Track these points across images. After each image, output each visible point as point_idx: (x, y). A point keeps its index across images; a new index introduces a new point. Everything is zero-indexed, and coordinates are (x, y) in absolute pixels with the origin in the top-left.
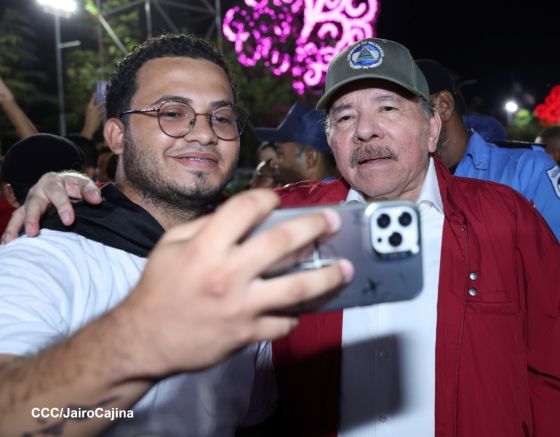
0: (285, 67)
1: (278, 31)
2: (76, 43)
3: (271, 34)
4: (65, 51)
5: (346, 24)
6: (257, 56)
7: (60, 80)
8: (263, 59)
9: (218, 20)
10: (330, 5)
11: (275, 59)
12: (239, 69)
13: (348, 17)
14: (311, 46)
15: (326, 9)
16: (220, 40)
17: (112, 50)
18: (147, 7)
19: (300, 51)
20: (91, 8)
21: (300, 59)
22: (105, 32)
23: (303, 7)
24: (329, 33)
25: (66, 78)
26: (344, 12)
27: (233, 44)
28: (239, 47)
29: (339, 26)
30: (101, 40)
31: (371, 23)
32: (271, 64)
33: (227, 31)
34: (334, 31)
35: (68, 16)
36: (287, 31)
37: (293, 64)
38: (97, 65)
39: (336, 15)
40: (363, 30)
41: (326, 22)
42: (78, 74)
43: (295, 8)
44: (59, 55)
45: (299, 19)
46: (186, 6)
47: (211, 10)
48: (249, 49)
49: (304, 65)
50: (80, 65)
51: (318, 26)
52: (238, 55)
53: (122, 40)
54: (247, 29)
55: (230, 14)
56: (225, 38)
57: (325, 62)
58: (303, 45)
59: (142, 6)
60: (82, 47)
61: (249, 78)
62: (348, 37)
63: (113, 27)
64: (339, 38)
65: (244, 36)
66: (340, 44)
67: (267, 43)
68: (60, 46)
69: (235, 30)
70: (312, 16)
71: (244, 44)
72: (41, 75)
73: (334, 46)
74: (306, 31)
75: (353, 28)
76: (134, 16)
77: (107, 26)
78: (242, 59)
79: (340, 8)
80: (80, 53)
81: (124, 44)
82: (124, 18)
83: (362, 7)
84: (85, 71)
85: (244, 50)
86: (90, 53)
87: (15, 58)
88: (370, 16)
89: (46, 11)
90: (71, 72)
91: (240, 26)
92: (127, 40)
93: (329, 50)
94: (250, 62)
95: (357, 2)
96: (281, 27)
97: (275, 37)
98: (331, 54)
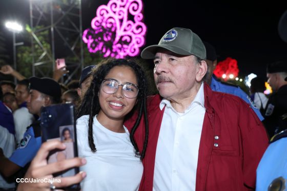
0: (108, 53)
1: (105, 39)
2: (22, 43)
3: (102, 40)
4: (17, 47)
5: (134, 36)
6: (96, 49)
7: (15, 59)
8: (99, 51)
9: (81, 35)
10: (127, 29)
11: (104, 50)
12: (89, 54)
13: (134, 33)
14: (119, 45)
15: (125, 30)
16: (82, 43)
17: (37, 46)
18: (52, 29)
19: (114, 47)
20: (28, 29)
21: (114, 51)
22: (34, 39)
23: (116, 29)
24: (126, 40)
25: (17, 58)
26: (133, 32)
27: (87, 44)
28: (89, 45)
29: (130, 37)
30: (33, 42)
31: (144, 36)
32: (103, 53)
33: (85, 39)
34: (128, 39)
35: (18, 33)
36: (109, 38)
37: (112, 52)
38: (30, 52)
39: (129, 33)
40: (140, 39)
41: (125, 35)
42: (22, 56)
43: (113, 30)
44: (14, 48)
45: (114, 34)
46: (67, 29)
47: (78, 31)
48: (94, 45)
49: (116, 53)
50: (23, 52)
51: (122, 37)
52: (88, 49)
53: (41, 42)
54: (93, 38)
55: (86, 32)
56: (83, 41)
57: (125, 52)
58: (116, 44)
59: (50, 29)
60: (25, 45)
61: (93, 59)
62: (134, 41)
63: (38, 37)
64: (130, 42)
65: (91, 41)
66: (131, 44)
67: (101, 44)
68: (15, 44)
69: (87, 38)
70: (120, 33)
71: (92, 44)
72: (7, 56)
73: (128, 45)
74: (117, 39)
75: (136, 38)
76: (46, 32)
77: (35, 36)
78: (91, 50)
79: (131, 30)
80: (23, 48)
81: (42, 44)
82: (42, 33)
83: (140, 30)
84: (25, 55)
85: (91, 46)
86: (27, 48)
88: (143, 33)
89: (10, 30)
90: (19, 55)
91: (90, 37)
92: (44, 42)
94: (94, 52)
95: (138, 27)
96: (107, 37)
97: (104, 41)
98: (127, 49)
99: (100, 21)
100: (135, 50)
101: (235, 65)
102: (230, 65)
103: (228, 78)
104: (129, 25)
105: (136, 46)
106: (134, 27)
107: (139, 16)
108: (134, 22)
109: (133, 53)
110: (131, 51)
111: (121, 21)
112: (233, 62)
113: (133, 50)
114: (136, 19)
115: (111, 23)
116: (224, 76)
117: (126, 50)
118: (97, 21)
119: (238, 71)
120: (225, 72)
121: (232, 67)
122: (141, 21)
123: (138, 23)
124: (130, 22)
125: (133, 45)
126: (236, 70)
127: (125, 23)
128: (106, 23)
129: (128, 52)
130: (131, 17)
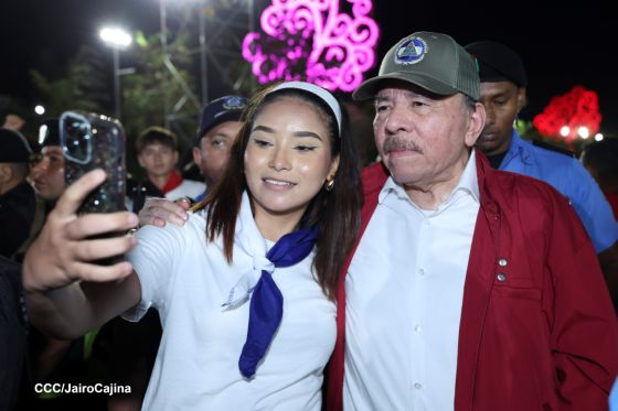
2: (130, 71)
3: (284, 58)
4: (122, 77)
5: (351, 48)
6: (272, 76)
7: (118, 100)
10: (338, 31)
13: (353, 42)
14: (320, 67)
15: (333, 35)
19: (310, 72)
20: (141, 41)
23: (313, 32)
24: (335, 57)
25: (123, 99)
26: (349, 38)
27: (251, 64)
28: (256, 67)
29: (344, 50)
30: (148, 66)
31: (373, 48)
33: (247, 53)
34: (339, 53)
35: (124, 49)
36: (299, 54)
39: (341, 40)
40: (365, 54)
41: (333, 46)
42: (132, 95)
43: (306, 34)
44: (117, 83)
45: (310, 43)
50: (132, 86)
51: (326, 50)
52: (258, 78)
54: (264, 52)
55: (249, 38)
57: (331, 81)
58: (311, 68)
60: (136, 73)
62: (352, 59)
64: (344, 60)
65: (261, 59)
66: (345, 66)
67: (282, 66)
68: (118, 72)
69: (254, 53)
70: (321, 41)
71: (261, 68)
73: (339, 67)
74: (315, 55)
75: (356, 52)
78: (263, 79)
79: (346, 35)
83: (364, 34)
84: (137, 92)
87: (88, 83)
88: (373, 41)
90: (127, 94)
91: (258, 49)
93: (335, 70)
95: (361, 28)
96: (294, 51)
97: (288, 60)
98: (337, 74)
99: (280, 15)
100: (353, 77)
101: (593, 106)
102: (580, 104)
103: (574, 137)
104: (342, 23)
105: (357, 70)
106: (352, 27)
107: (363, 5)
108: (353, 17)
109: (349, 83)
110: (344, 79)
111: (325, 14)
112: (589, 98)
113: (349, 78)
114: (356, 10)
115: (303, 19)
116: (565, 131)
117: (333, 78)
118: (274, 15)
119: (599, 118)
120: (567, 123)
121: (586, 109)
122: (369, 15)
123: (361, 20)
124: (345, 17)
125: (351, 67)
126: (594, 118)
127: (333, 20)
128: (293, 22)
129: (339, 82)
130: (346, 7)
